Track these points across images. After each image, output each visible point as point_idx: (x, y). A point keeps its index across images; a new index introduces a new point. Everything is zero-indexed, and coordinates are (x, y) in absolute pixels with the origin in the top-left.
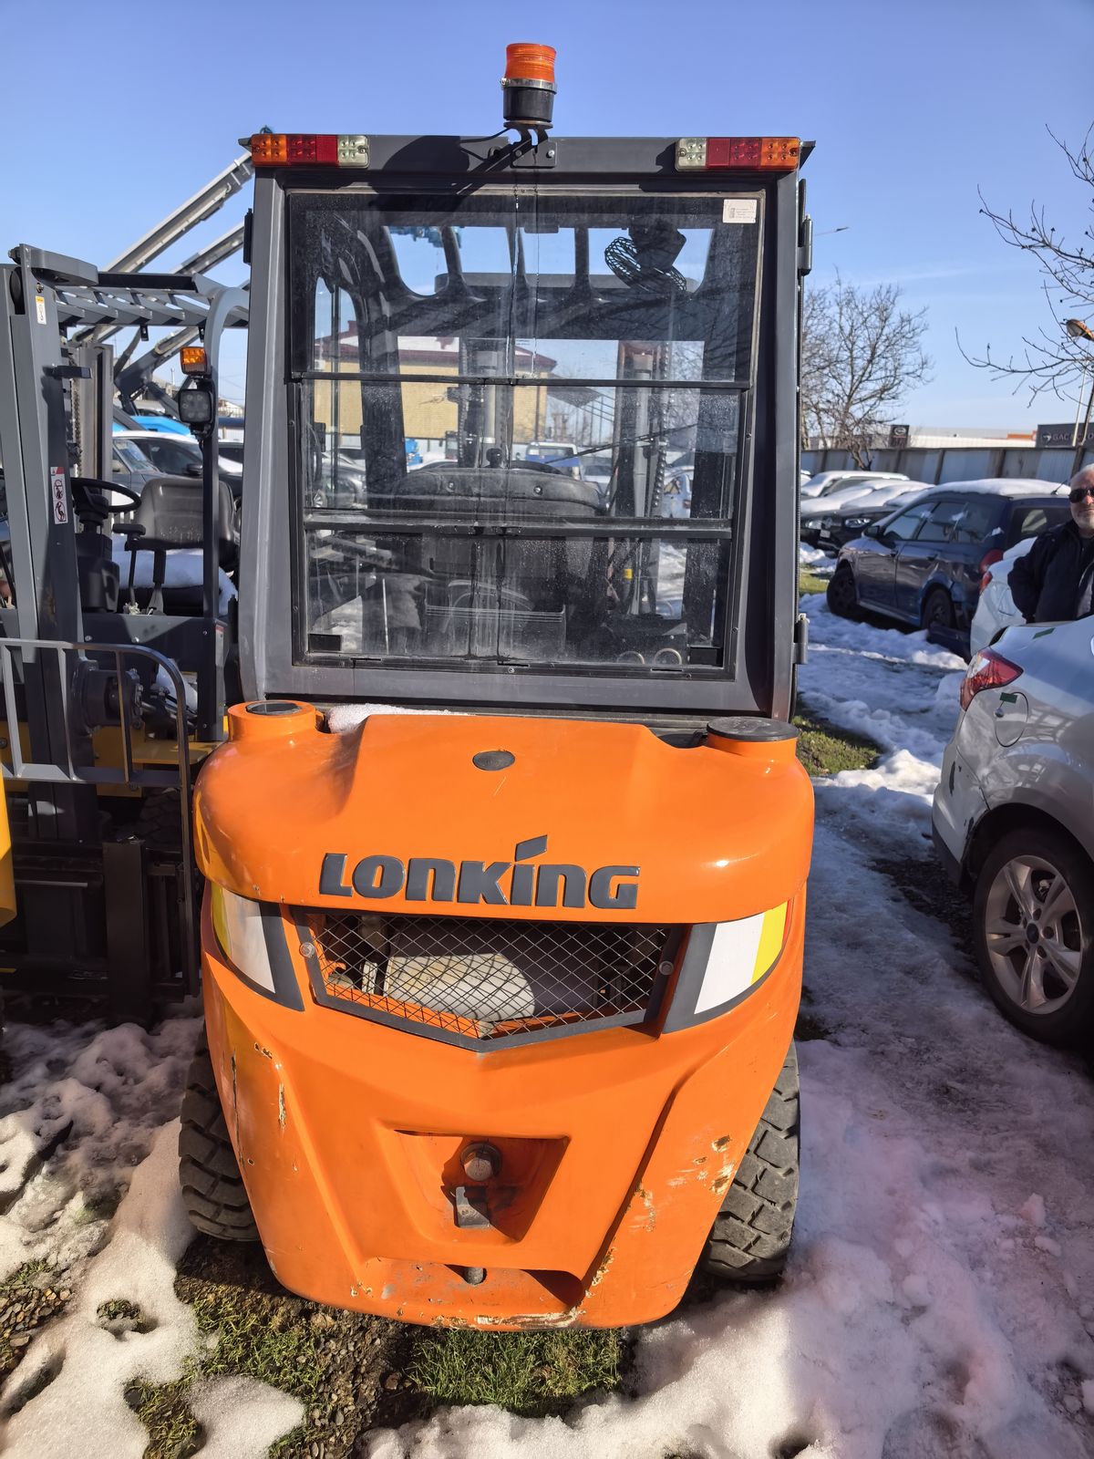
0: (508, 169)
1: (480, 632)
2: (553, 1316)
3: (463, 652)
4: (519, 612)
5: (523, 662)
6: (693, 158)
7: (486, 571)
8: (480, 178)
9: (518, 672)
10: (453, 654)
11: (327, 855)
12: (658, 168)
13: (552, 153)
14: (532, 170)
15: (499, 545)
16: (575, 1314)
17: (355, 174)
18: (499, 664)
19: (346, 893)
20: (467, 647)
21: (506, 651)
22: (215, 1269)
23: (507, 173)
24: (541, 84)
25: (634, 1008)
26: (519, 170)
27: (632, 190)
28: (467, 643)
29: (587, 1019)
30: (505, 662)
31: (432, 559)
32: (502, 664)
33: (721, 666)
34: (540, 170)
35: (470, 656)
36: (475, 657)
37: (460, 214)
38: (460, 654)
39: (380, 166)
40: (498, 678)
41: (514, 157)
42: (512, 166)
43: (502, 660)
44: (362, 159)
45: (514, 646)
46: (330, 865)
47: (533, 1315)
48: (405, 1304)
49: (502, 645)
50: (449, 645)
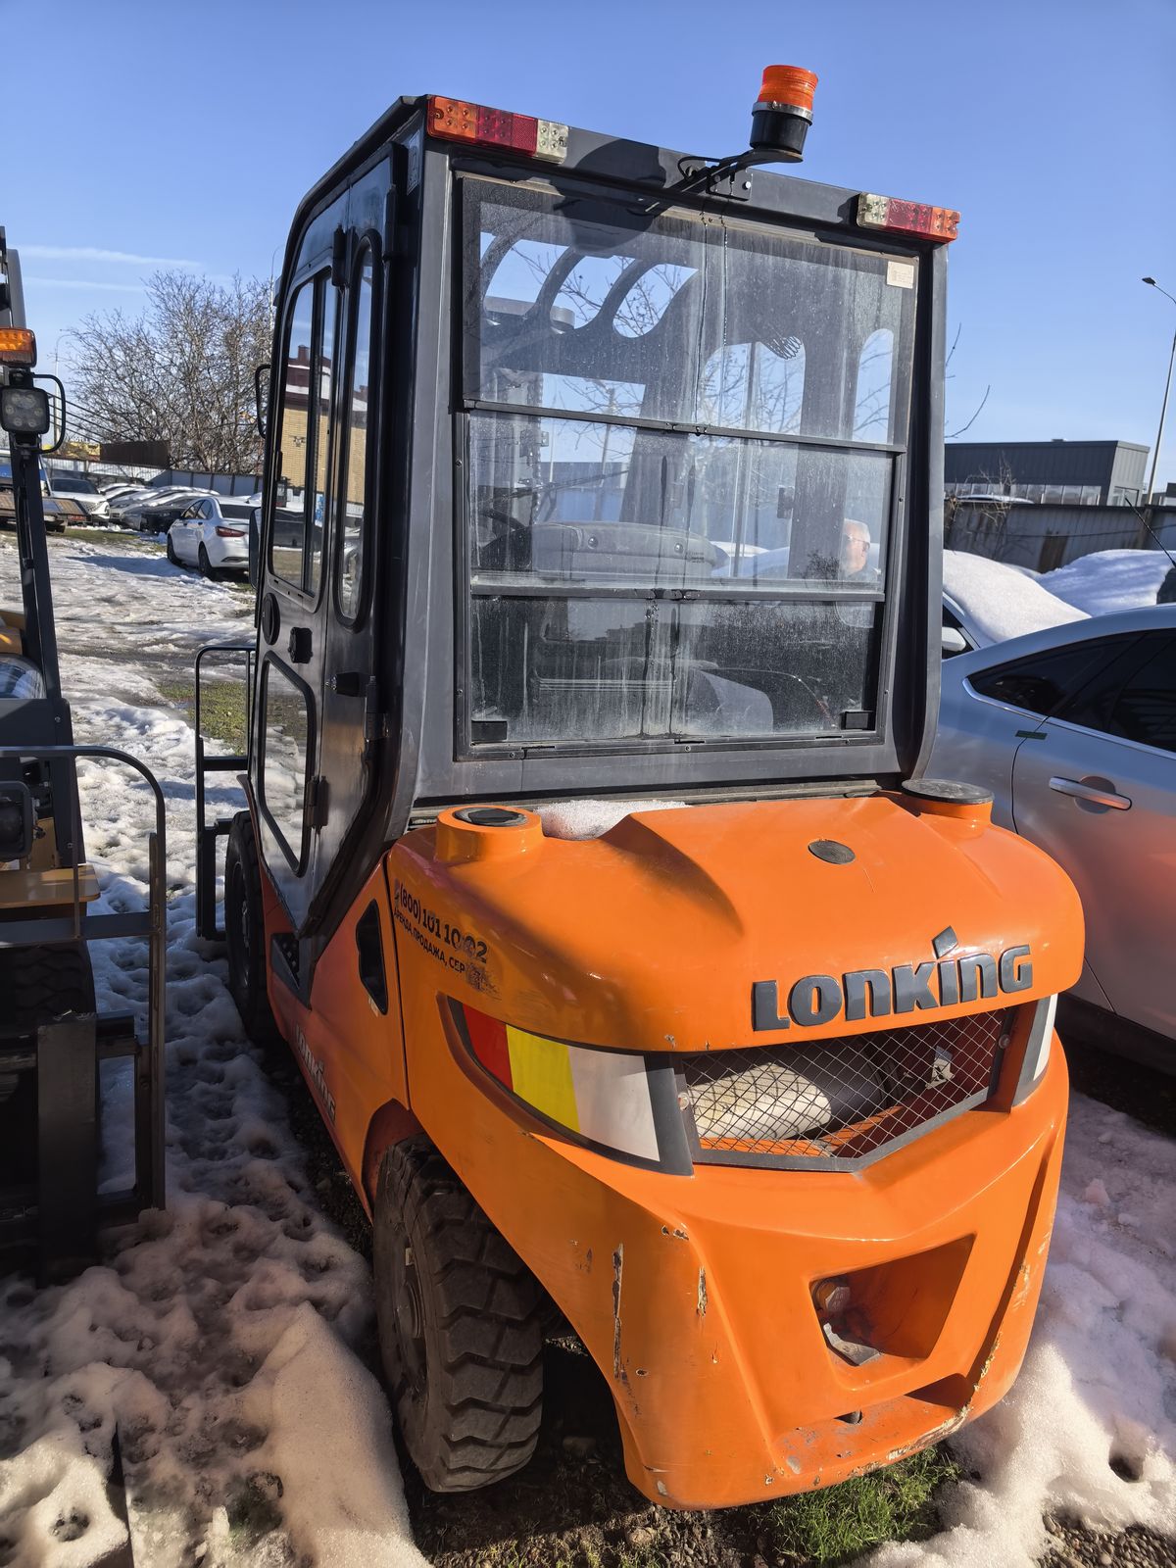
0: (704, 194)
1: (653, 708)
2: (949, 1424)
3: (636, 731)
4: (632, 682)
5: (699, 739)
6: (876, 216)
7: (661, 640)
8: (676, 197)
9: (695, 750)
10: (626, 734)
11: (755, 985)
12: (838, 220)
13: (748, 185)
14: (726, 199)
15: (674, 610)
16: (965, 1413)
17: (547, 168)
18: (676, 743)
19: (784, 1025)
20: (640, 726)
21: (679, 728)
22: (463, 1533)
23: (701, 198)
24: (804, 113)
25: (979, 1088)
26: (715, 197)
27: (808, 238)
28: (640, 720)
29: (942, 1110)
30: (682, 740)
31: (548, 625)
32: (680, 742)
33: (874, 730)
34: (733, 201)
35: (643, 735)
36: (648, 737)
37: (651, 235)
38: (632, 734)
39: (573, 165)
40: (674, 758)
41: (711, 182)
42: (708, 192)
43: (679, 739)
44: (560, 154)
45: (687, 721)
46: (759, 998)
47: (934, 1430)
48: (821, 1469)
49: (675, 720)
50: (621, 725)
